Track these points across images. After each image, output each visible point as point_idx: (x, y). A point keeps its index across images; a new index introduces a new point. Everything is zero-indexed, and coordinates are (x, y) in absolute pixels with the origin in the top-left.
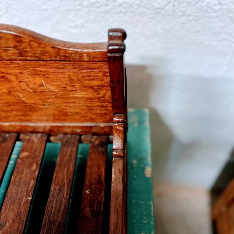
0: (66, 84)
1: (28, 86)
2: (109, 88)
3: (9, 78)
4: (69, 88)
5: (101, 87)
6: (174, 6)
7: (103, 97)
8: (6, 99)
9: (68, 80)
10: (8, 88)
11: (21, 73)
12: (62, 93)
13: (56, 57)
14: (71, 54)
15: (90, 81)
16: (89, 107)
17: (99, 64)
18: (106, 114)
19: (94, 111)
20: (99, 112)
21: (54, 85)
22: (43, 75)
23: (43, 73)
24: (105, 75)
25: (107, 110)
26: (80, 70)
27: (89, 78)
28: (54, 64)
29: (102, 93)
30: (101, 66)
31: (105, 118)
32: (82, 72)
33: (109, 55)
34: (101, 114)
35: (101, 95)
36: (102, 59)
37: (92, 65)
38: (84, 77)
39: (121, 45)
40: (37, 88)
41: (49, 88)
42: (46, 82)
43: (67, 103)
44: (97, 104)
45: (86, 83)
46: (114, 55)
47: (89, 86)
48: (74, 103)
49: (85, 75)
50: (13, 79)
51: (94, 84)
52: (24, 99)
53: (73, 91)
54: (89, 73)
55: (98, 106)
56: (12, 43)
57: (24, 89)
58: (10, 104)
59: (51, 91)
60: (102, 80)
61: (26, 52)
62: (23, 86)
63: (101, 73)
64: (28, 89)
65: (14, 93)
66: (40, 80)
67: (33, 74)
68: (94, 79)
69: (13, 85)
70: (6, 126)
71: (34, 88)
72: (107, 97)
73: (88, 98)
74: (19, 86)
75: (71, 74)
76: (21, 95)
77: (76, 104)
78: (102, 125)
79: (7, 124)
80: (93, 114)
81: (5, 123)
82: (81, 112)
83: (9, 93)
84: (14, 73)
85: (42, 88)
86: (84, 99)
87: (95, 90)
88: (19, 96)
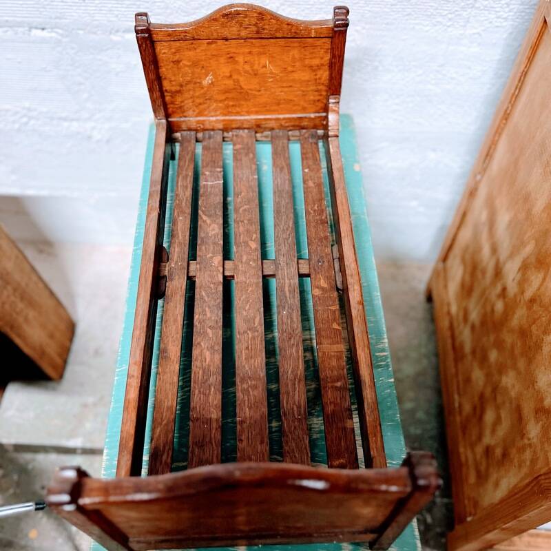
0: (288, 64)
1: (251, 67)
2: (326, 68)
3: (236, 59)
4: (290, 69)
5: (320, 67)
7: (320, 79)
8: (225, 84)
9: (291, 59)
10: (231, 71)
11: (250, 53)
12: (281, 75)
13: (288, 34)
14: (301, 30)
15: (310, 60)
16: (303, 91)
17: (322, 41)
18: (318, 101)
19: (307, 98)
20: (312, 98)
21: (277, 66)
22: (270, 54)
23: (270, 52)
24: (326, 52)
25: (321, 95)
26: (304, 47)
27: (310, 56)
28: (282, 42)
29: (320, 73)
30: (324, 43)
31: (317, 106)
32: (305, 50)
33: (336, 29)
34: (314, 101)
35: (318, 77)
36: (327, 35)
37: (316, 42)
38: (305, 55)
39: (343, 20)
40: (259, 70)
41: (271, 69)
42: (270, 63)
43: (283, 87)
44: (312, 88)
45: (307, 62)
46: (340, 29)
47: (309, 65)
48: (291, 86)
49: (307, 53)
50: (240, 59)
51: (313, 63)
52: (242, 84)
53: (293, 71)
54: (312, 51)
55: (312, 90)
56: (254, 21)
57: (246, 72)
58: (226, 91)
59: (271, 73)
60: (322, 58)
61: (263, 29)
62: (247, 67)
63: (323, 50)
64: (251, 71)
65: (235, 77)
66: (265, 60)
67: (260, 54)
68: (315, 58)
69: (237, 67)
70: (212, 122)
71: (257, 70)
72: (323, 79)
73: (305, 81)
74: (243, 68)
75: (295, 53)
76: (241, 79)
77: (290, 89)
78: (312, 116)
79: (214, 119)
80: (305, 101)
81: (211, 119)
82: (295, 99)
83: (231, 76)
84: (243, 53)
85: (264, 69)
86: (302, 82)
87: (314, 71)
88: (238, 81)
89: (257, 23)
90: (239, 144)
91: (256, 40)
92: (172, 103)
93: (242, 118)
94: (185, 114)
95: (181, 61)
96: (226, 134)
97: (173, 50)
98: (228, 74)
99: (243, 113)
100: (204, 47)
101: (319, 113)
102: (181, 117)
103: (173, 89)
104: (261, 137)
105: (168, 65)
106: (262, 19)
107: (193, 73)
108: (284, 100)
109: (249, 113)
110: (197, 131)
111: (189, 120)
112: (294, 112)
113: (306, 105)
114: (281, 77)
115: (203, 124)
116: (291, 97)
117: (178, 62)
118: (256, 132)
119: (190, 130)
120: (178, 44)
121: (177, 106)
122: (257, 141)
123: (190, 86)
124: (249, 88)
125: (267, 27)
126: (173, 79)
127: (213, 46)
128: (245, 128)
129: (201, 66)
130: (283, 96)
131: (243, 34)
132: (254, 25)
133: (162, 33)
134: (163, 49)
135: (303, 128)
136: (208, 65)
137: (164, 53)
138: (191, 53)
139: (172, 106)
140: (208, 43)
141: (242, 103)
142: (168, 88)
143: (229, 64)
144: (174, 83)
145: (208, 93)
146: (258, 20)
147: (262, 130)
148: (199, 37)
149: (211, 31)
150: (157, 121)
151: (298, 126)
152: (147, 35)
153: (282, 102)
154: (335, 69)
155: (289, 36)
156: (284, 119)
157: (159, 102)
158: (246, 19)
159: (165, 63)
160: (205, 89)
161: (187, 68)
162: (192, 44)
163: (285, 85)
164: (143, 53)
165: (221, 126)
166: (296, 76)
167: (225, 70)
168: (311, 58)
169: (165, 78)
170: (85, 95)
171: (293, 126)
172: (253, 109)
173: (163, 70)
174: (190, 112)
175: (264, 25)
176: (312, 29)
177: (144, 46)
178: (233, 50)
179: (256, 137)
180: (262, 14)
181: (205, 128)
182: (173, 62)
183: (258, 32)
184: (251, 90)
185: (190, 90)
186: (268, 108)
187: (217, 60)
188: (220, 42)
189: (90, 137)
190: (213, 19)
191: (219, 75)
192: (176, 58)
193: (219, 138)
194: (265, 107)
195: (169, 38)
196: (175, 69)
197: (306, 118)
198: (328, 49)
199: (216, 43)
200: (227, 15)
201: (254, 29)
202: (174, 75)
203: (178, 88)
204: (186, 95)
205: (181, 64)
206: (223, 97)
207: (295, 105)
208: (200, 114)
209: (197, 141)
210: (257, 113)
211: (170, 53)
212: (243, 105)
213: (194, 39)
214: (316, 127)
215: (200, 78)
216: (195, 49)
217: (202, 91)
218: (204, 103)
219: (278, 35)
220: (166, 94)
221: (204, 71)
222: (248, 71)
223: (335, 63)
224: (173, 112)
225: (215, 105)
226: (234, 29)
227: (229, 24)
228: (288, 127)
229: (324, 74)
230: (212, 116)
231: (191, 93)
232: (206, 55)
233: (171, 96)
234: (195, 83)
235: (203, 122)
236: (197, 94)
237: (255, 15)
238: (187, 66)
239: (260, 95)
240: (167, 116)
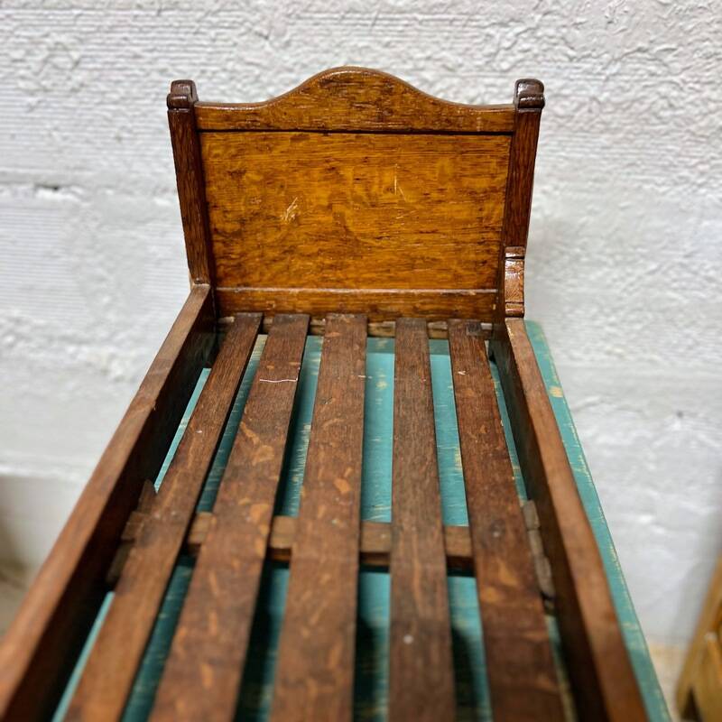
0: (431, 186)
1: (367, 190)
2: (501, 195)
3: (342, 173)
4: (435, 196)
5: (489, 193)
6: (590, 111)
7: (488, 218)
8: (319, 223)
9: (437, 175)
10: (331, 197)
11: (366, 161)
12: (419, 207)
13: (433, 123)
14: (457, 117)
15: (472, 180)
16: (457, 243)
17: (494, 141)
18: (484, 262)
19: (463, 256)
20: (472, 256)
21: (411, 189)
22: (400, 165)
23: (401, 161)
24: (500, 164)
25: (488, 252)
26: (462, 153)
27: (473, 172)
28: (422, 140)
29: (489, 205)
30: (498, 145)
31: (481, 273)
32: (463, 159)
33: (521, 112)
34: (476, 263)
35: (484, 213)
36: (503, 128)
37: (483, 142)
38: (464, 169)
40: (381, 195)
41: (401, 196)
42: (400, 182)
43: (422, 232)
44: (473, 236)
45: (466, 182)
46: (527, 110)
47: (469, 191)
48: (433, 232)
49: (467, 164)
50: (348, 173)
51: (478, 186)
52: (349, 223)
53: (440, 201)
54: (475, 160)
55: (473, 241)
56: (374, 95)
57: (357, 199)
58: (320, 237)
59: (402, 203)
60: (493, 176)
61: (391, 112)
62: (359, 190)
63: (495, 160)
64: (365, 198)
65: (338, 208)
66: (390, 177)
67: (383, 164)
68: (479, 175)
69: (342, 189)
70: (292, 296)
71: (376, 196)
72: (495, 218)
73: (460, 222)
74: (352, 191)
75: (445, 164)
76: (348, 212)
77: (436, 236)
78: (472, 292)
79: (297, 290)
80: (460, 263)
81: (292, 290)
82: (441, 257)
83: (330, 207)
84: (354, 161)
85: (390, 195)
86: (454, 223)
87: (478, 201)
88: (341, 217)
89: (380, 100)
90: (336, 331)
91: (377, 135)
92: (226, 256)
93: (347, 291)
94: (247, 280)
95: (245, 171)
96: (315, 322)
97: (233, 151)
98: (325, 203)
99: (347, 282)
100: (286, 146)
101: (484, 288)
102: (239, 285)
103: (229, 227)
104: (378, 328)
105: (222, 180)
106: (390, 92)
107: (264, 198)
108: (423, 258)
109: (358, 282)
110: (265, 314)
111: (252, 292)
112: (440, 284)
113: (461, 271)
114: (420, 212)
115: (276, 301)
116: (437, 255)
117: (238, 174)
118: (369, 321)
119: (253, 310)
120: (241, 137)
121: (232, 263)
122: (370, 335)
123: (259, 223)
124: (362, 231)
125: (397, 107)
126: (229, 207)
127: (301, 144)
128: (350, 312)
129: (279, 183)
130: (421, 250)
131: (356, 120)
132: (375, 103)
133: (214, 114)
134: (214, 148)
135: (455, 315)
136: (291, 182)
137: (216, 156)
138: (263, 157)
139: (224, 262)
140: (294, 139)
141: (349, 261)
142: (219, 226)
143: (328, 182)
144: (229, 216)
145: (289, 238)
146: (383, 93)
147: (381, 317)
148: (277, 124)
149: (299, 114)
150: (194, 284)
151: (444, 312)
152: (186, 110)
153: (418, 262)
154: (517, 192)
155: (436, 128)
156: (421, 296)
157: (200, 247)
158: (361, 91)
159: (217, 175)
160: (284, 231)
161: (254, 188)
162: (265, 139)
163: (425, 228)
164: (178, 146)
165: (306, 305)
166: (444, 210)
167: (321, 194)
168: (474, 176)
169: (215, 206)
170: (106, 300)
171: (437, 311)
172: (368, 276)
173: (213, 189)
174: (256, 277)
175: (393, 104)
176: (477, 115)
177: (180, 131)
178: (337, 154)
179: (368, 327)
180: (388, 85)
181: (282, 309)
182: (231, 174)
183: (381, 119)
184: (364, 235)
185: (258, 231)
186: (392, 274)
187: (307, 174)
188: (314, 137)
190: (306, 89)
191: (311, 204)
192: (237, 165)
193: (303, 326)
194: (388, 271)
195: (226, 125)
196: (234, 189)
197: (460, 295)
198: (504, 158)
199: (306, 138)
200: (328, 81)
201: (374, 110)
202: (231, 201)
203: (237, 226)
204: (251, 242)
205: (244, 178)
206: (315, 250)
207: (440, 270)
208: (273, 282)
209: (262, 330)
210: (371, 282)
211: (226, 156)
212: (348, 266)
213: (270, 128)
214: (477, 314)
215: (276, 209)
216: (270, 149)
217: (278, 235)
218: (282, 259)
219: (418, 125)
220: (215, 237)
221: (282, 194)
222: (361, 198)
223: (518, 182)
224: (226, 275)
225: (299, 263)
226: (340, 110)
227: (330, 100)
228: (426, 312)
229: (496, 210)
230: (293, 287)
231: (259, 237)
232: (288, 162)
233: (224, 242)
234: (268, 218)
235: (276, 297)
236: (269, 241)
237: (377, 83)
238: (255, 183)
239: (380, 248)
240: (215, 280)
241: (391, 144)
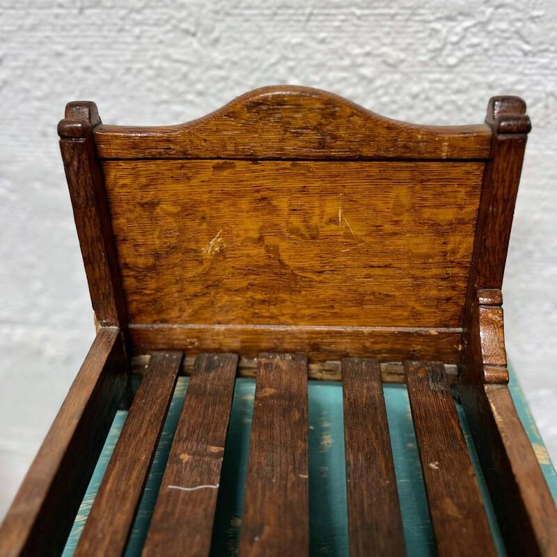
0: (384, 217)
1: (305, 221)
2: (470, 228)
3: (274, 203)
4: (388, 227)
5: (454, 226)
7: (454, 252)
8: (248, 256)
9: (391, 206)
10: (261, 229)
11: (303, 190)
12: (368, 239)
13: (387, 150)
14: (418, 142)
15: (435, 210)
16: (414, 277)
17: (464, 168)
18: (448, 299)
19: (422, 292)
20: (434, 293)
21: (361, 220)
22: (345, 194)
23: (346, 190)
24: (470, 194)
25: (453, 288)
26: (422, 181)
27: (435, 202)
28: (373, 168)
29: (454, 239)
30: (468, 173)
31: (444, 311)
32: (424, 188)
33: (501, 137)
34: (439, 299)
35: (449, 247)
36: (476, 155)
37: (449, 170)
38: (423, 199)
39: (518, 119)
40: (322, 227)
41: (347, 227)
42: (345, 212)
43: (372, 267)
44: (435, 271)
45: (427, 213)
46: (510, 136)
47: (431, 222)
48: (386, 266)
49: (428, 194)
50: (283, 203)
51: (441, 217)
52: (284, 256)
53: (395, 234)
54: (438, 190)
55: (435, 277)
56: (314, 119)
57: (295, 231)
58: (247, 272)
59: (347, 236)
60: (461, 207)
61: (335, 138)
62: (296, 221)
63: (463, 190)
64: (303, 230)
65: (270, 240)
66: (334, 207)
67: (323, 193)
68: (444, 205)
69: (276, 220)
70: (218, 334)
71: (316, 228)
72: (462, 252)
73: (419, 256)
74: (288, 223)
75: (402, 194)
76: (283, 245)
77: (390, 271)
78: (433, 331)
79: (222, 328)
80: (418, 300)
81: (217, 327)
82: (396, 293)
83: (261, 239)
84: (289, 190)
85: (333, 226)
86: (412, 257)
87: (440, 234)
88: (276, 250)
89: (320, 124)
90: (270, 387)
91: (317, 163)
92: (138, 291)
93: (282, 328)
94: (164, 316)
95: (158, 203)
96: (245, 362)
97: (143, 180)
98: (256, 235)
99: (282, 319)
100: (207, 174)
101: (447, 326)
102: (154, 322)
103: (141, 262)
104: (321, 371)
105: (131, 211)
106: (333, 115)
107: (182, 231)
108: (373, 293)
109: (295, 318)
110: (185, 352)
111: (171, 329)
112: (394, 321)
113: (419, 308)
114: (369, 245)
115: (199, 338)
116: (388, 289)
117: (152, 205)
118: (310, 361)
119: (171, 349)
120: (152, 166)
121: (146, 298)
122: (310, 379)
123: (176, 258)
124: (300, 265)
125: (342, 133)
126: (140, 240)
127: (225, 173)
128: (286, 351)
129: (200, 214)
130: (371, 285)
131: (291, 147)
132: (315, 128)
133: (119, 141)
134: (121, 177)
135: (411, 357)
136: (214, 213)
137: (124, 186)
138: (180, 187)
139: (137, 297)
140: (216, 168)
141: (284, 296)
142: (129, 260)
143: (259, 213)
144: (142, 250)
145: (213, 272)
146: (324, 117)
147: (322, 357)
148: (196, 152)
149: (222, 140)
150: (100, 327)
151: (400, 352)
152: (82, 141)
153: (367, 298)
154: (493, 229)
155: (391, 155)
156: (372, 335)
157: (106, 287)
158: (298, 115)
159: (126, 206)
160: (206, 265)
161: (170, 220)
162: (182, 167)
163: (376, 262)
164: (73, 178)
165: (236, 344)
166: (399, 242)
167: (250, 225)
168: (436, 207)
169: (124, 240)
171: (391, 351)
172: (307, 312)
173: (121, 222)
174: (174, 313)
175: (337, 128)
176: (443, 141)
177: (75, 163)
178: (268, 183)
179: (309, 370)
180: (332, 107)
181: (204, 347)
182: (142, 205)
183: (322, 145)
184: (302, 269)
185: (175, 265)
186: (336, 311)
187: (233, 205)
188: (241, 165)
189: (39, 353)
190: (229, 113)
191: (238, 236)
192: (149, 196)
193: (230, 370)
194: (332, 307)
195: (133, 153)
196: (146, 221)
197: (419, 335)
198: (474, 187)
199: (233, 167)
200: (257, 104)
201: (315, 137)
202: (144, 234)
203: (151, 261)
204: (167, 277)
205: (158, 210)
206: (244, 284)
207: (395, 307)
208: (195, 317)
209: (182, 372)
210: (313, 318)
211: (135, 186)
212: (284, 301)
213: (186, 156)
214: (439, 356)
215: (197, 242)
216: (189, 178)
217: (200, 269)
218: (204, 294)
219: (367, 151)
220: (125, 272)
221: (204, 226)
222: (298, 229)
223: (495, 216)
224: (140, 312)
225: (226, 298)
226: (271, 136)
227: (260, 124)
228: (379, 352)
229: (464, 243)
230: (219, 323)
231: (178, 271)
232: (210, 192)
233: (136, 277)
234: (187, 251)
235: (200, 335)
236: (189, 275)
237: (318, 105)
238: (170, 214)
239: (320, 282)
240: (124, 318)
241: (334, 171)
